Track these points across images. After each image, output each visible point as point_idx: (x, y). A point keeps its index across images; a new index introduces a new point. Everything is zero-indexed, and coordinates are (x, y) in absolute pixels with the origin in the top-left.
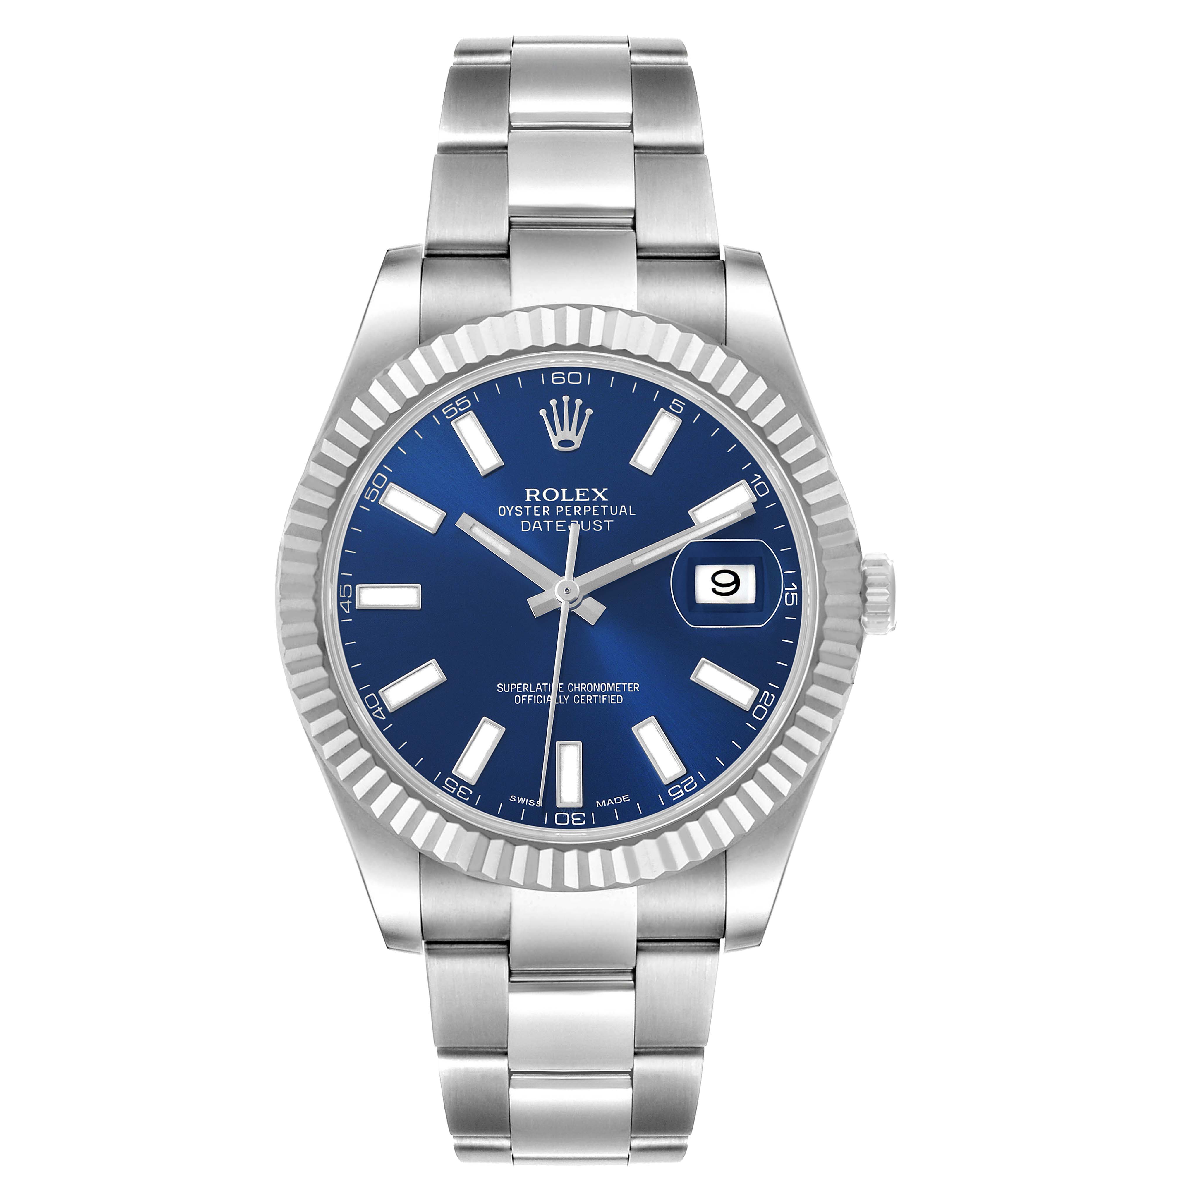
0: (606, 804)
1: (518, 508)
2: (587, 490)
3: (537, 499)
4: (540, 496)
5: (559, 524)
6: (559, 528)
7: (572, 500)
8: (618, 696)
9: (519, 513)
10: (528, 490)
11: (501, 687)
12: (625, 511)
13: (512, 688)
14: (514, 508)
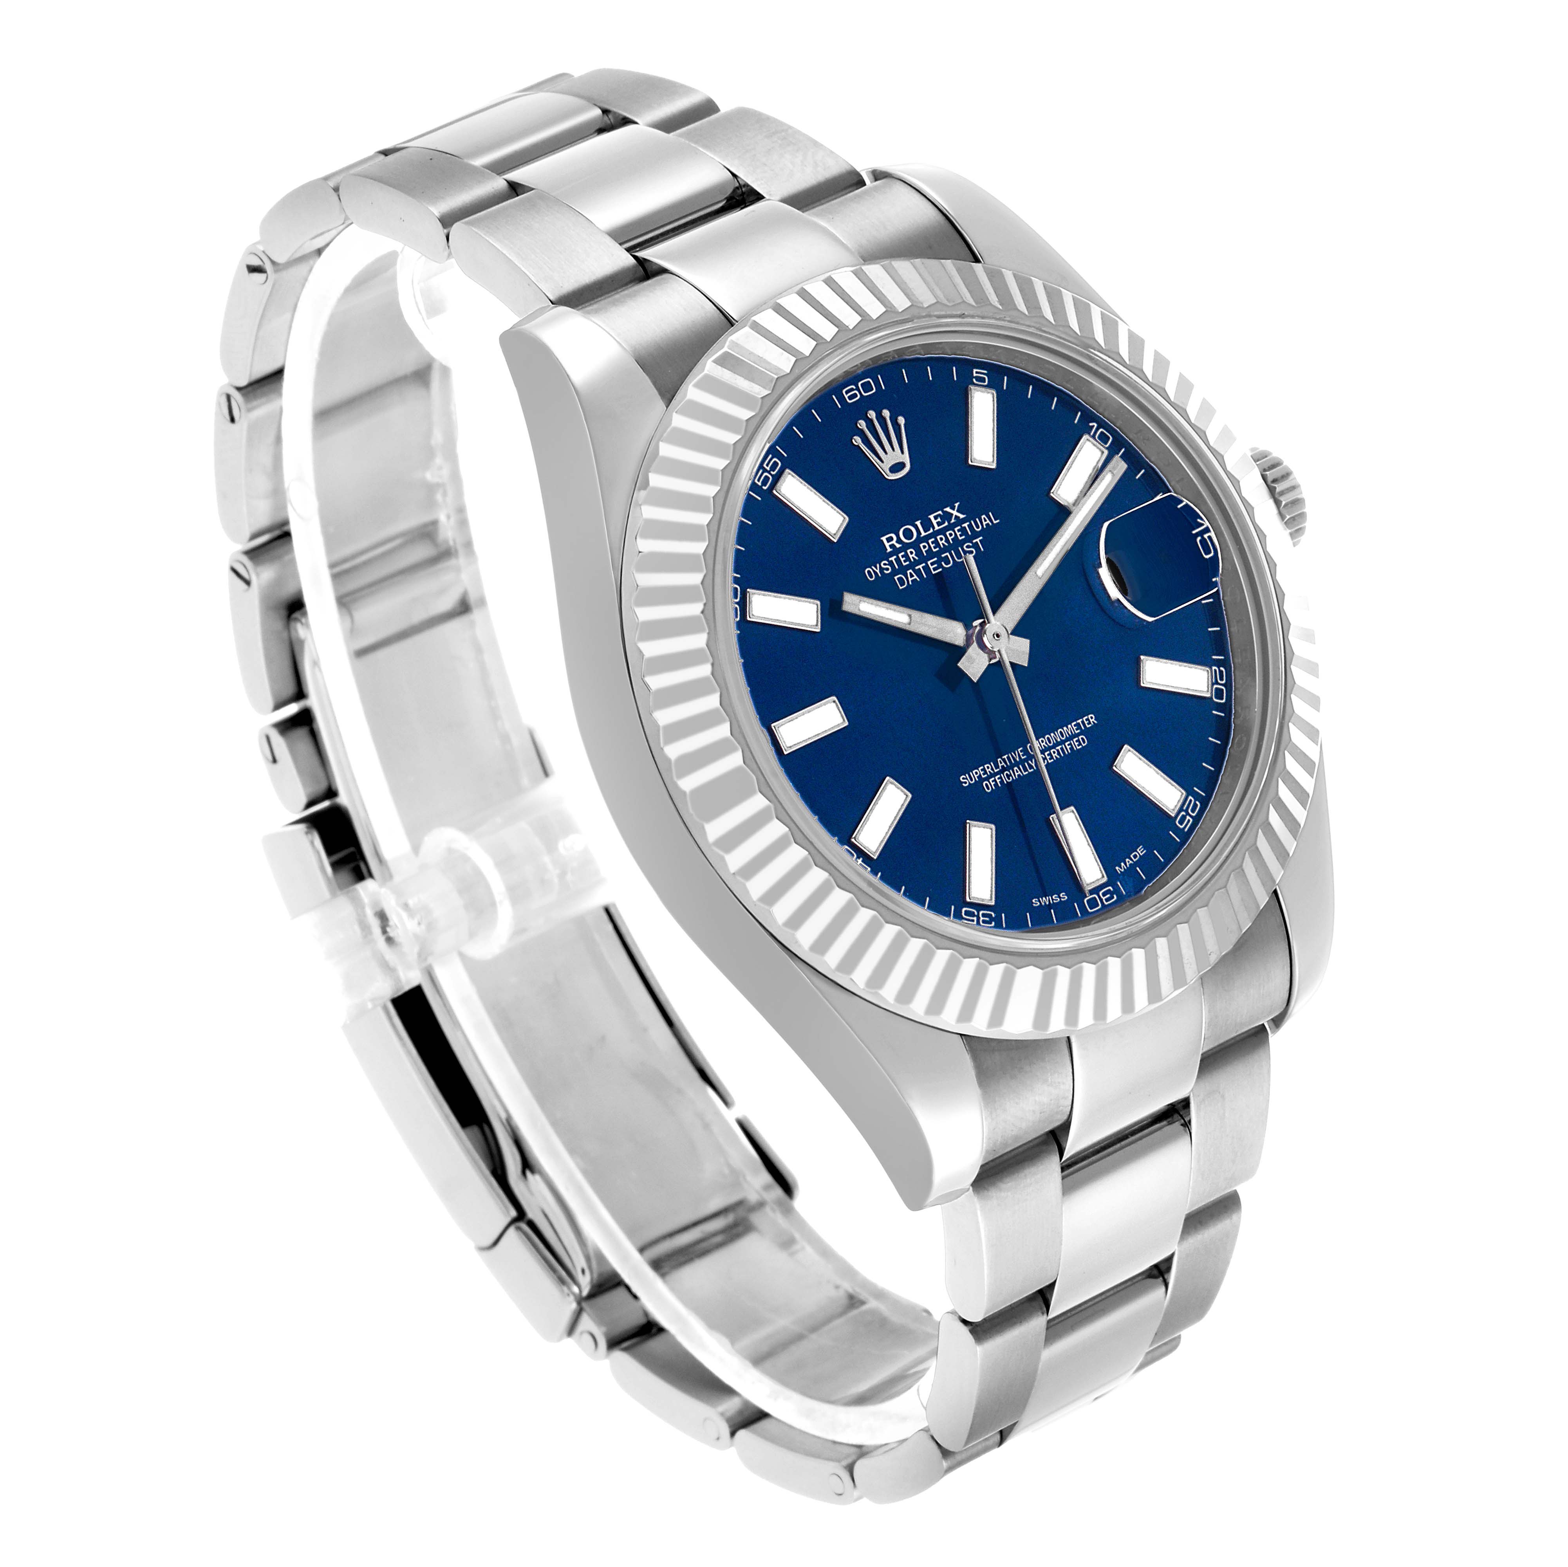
0: (1126, 866)
1: (885, 564)
2: (940, 512)
3: (898, 546)
4: (899, 541)
5: (932, 564)
6: (935, 569)
7: (931, 531)
8: (1080, 737)
9: (887, 569)
10: (884, 539)
11: (965, 780)
12: (988, 521)
13: (976, 776)
14: (880, 566)
